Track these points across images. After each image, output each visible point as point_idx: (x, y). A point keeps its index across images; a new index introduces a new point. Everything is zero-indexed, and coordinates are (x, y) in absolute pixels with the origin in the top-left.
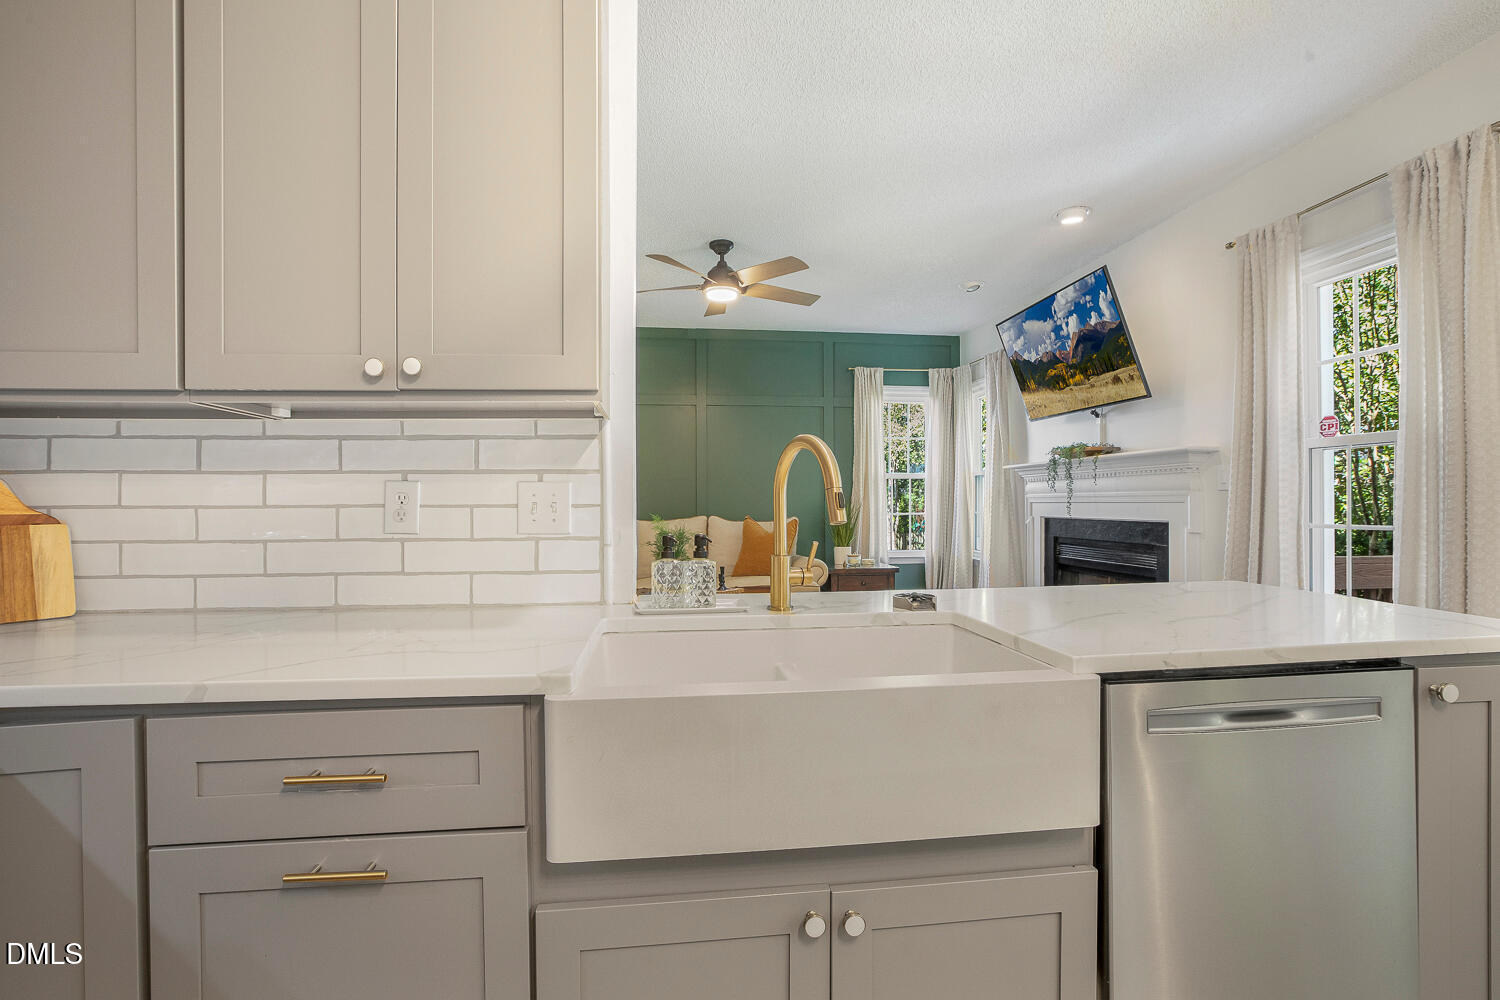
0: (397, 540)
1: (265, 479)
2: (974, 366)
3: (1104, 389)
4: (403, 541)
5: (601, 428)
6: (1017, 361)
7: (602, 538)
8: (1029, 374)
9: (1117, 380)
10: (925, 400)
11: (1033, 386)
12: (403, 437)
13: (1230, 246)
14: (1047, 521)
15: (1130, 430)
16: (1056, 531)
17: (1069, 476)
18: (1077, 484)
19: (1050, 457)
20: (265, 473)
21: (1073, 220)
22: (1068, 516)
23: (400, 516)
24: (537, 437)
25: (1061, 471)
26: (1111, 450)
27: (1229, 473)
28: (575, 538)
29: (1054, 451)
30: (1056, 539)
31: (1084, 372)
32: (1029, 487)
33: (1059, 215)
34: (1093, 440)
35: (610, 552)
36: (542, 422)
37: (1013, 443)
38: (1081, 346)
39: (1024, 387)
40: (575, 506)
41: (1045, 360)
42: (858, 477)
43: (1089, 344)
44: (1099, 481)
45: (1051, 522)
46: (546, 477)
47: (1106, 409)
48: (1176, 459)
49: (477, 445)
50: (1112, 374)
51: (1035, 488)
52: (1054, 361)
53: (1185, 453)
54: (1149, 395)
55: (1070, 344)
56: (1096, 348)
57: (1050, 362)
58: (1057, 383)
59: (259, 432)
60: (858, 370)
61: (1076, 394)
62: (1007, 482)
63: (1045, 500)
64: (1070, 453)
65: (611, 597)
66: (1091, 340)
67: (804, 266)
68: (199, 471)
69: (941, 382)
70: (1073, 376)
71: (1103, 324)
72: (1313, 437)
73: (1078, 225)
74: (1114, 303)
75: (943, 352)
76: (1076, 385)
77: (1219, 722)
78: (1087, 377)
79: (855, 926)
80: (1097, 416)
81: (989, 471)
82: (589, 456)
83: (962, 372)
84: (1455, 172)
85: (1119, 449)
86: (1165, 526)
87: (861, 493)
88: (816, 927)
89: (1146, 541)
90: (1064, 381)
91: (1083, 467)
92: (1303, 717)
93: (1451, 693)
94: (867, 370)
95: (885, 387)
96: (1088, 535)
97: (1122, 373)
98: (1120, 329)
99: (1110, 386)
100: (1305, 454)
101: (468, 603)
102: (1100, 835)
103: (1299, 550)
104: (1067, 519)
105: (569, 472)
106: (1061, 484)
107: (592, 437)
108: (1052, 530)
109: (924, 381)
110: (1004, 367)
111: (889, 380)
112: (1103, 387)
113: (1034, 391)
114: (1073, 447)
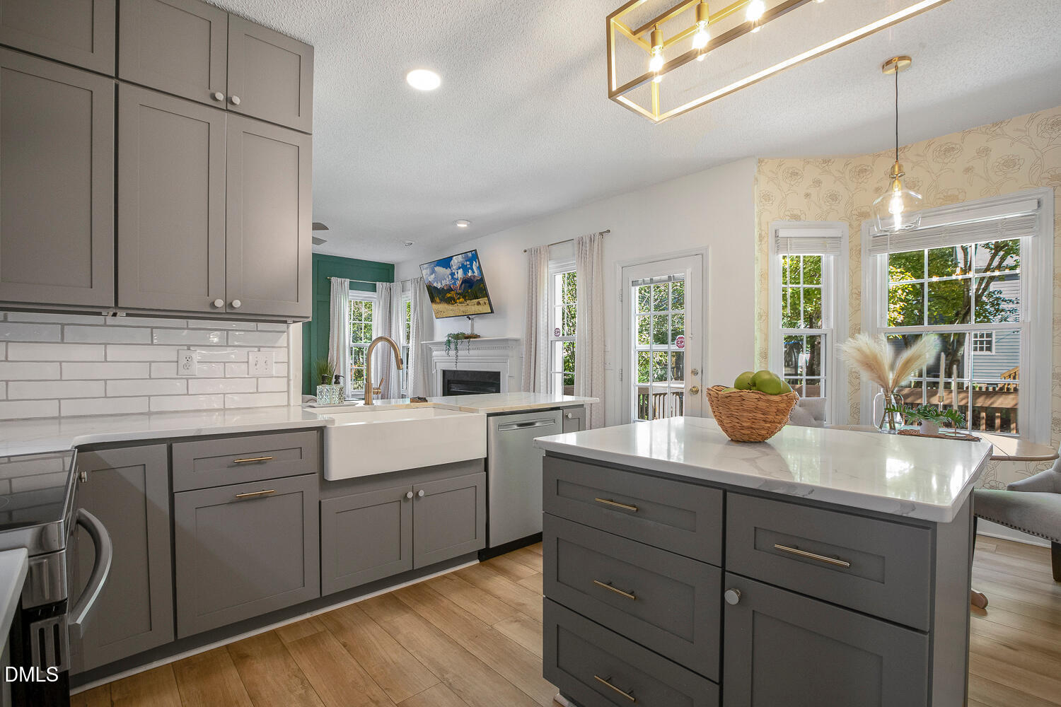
0: (184, 378)
1: (106, 347)
2: (403, 282)
3: (473, 307)
4: (187, 379)
5: (288, 328)
6: (430, 286)
7: (288, 377)
8: (436, 294)
9: (479, 303)
10: (373, 301)
11: (438, 300)
12: (188, 328)
13: (525, 251)
14: (444, 372)
15: (484, 328)
16: (449, 377)
17: (456, 349)
18: (460, 353)
19: (447, 338)
20: (106, 344)
21: (462, 225)
22: (455, 369)
23: (186, 367)
24: (258, 331)
25: (453, 346)
26: (477, 336)
27: (524, 348)
28: (275, 377)
29: (449, 336)
30: (448, 381)
31: (464, 297)
32: (435, 353)
33: (456, 222)
34: (468, 332)
35: (292, 382)
36: (259, 324)
37: (426, 330)
38: (463, 285)
39: (433, 300)
40: (275, 363)
41: (445, 288)
42: (333, 345)
43: (467, 284)
44: (470, 352)
45: (447, 373)
46: (261, 349)
47: (473, 316)
48: (504, 343)
49: (227, 334)
50: (477, 300)
51: (438, 354)
52: (450, 290)
53: (506, 340)
54: (492, 312)
55: (458, 283)
56: (471, 287)
57: (447, 290)
58: (450, 301)
59: (102, 323)
60: (333, 279)
61: (460, 308)
62: (422, 350)
63: (443, 361)
64: (458, 337)
65: (292, 403)
66: (468, 282)
67: (327, 229)
68: (62, 342)
69: (383, 291)
70: (459, 299)
71: (474, 276)
72: (552, 337)
73: (465, 228)
74: (479, 268)
75: (385, 272)
76: (460, 303)
77: (516, 427)
78: (466, 300)
79: (421, 493)
80: (470, 319)
81: (412, 345)
82: (282, 340)
83: (396, 286)
84: (590, 245)
85: (479, 337)
86: (499, 373)
87: (335, 355)
88: (410, 495)
89: (491, 381)
90: (454, 300)
91: (463, 344)
92: (537, 424)
93: (570, 416)
94: (339, 280)
95: (350, 291)
96: (465, 378)
97: (481, 300)
98: (482, 280)
99: (476, 306)
100: (549, 343)
101: (222, 407)
102: (486, 460)
103: (547, 383)
104: (455, 371)
105: (273, 347)
106: (452, 353)
107: (284, 332)
108: (446, 377)
109: (374, 289)
110: (422, 286)
111: (352, 287)
112: (472, 306)
113: (438, 303)
114: (458, 334)
